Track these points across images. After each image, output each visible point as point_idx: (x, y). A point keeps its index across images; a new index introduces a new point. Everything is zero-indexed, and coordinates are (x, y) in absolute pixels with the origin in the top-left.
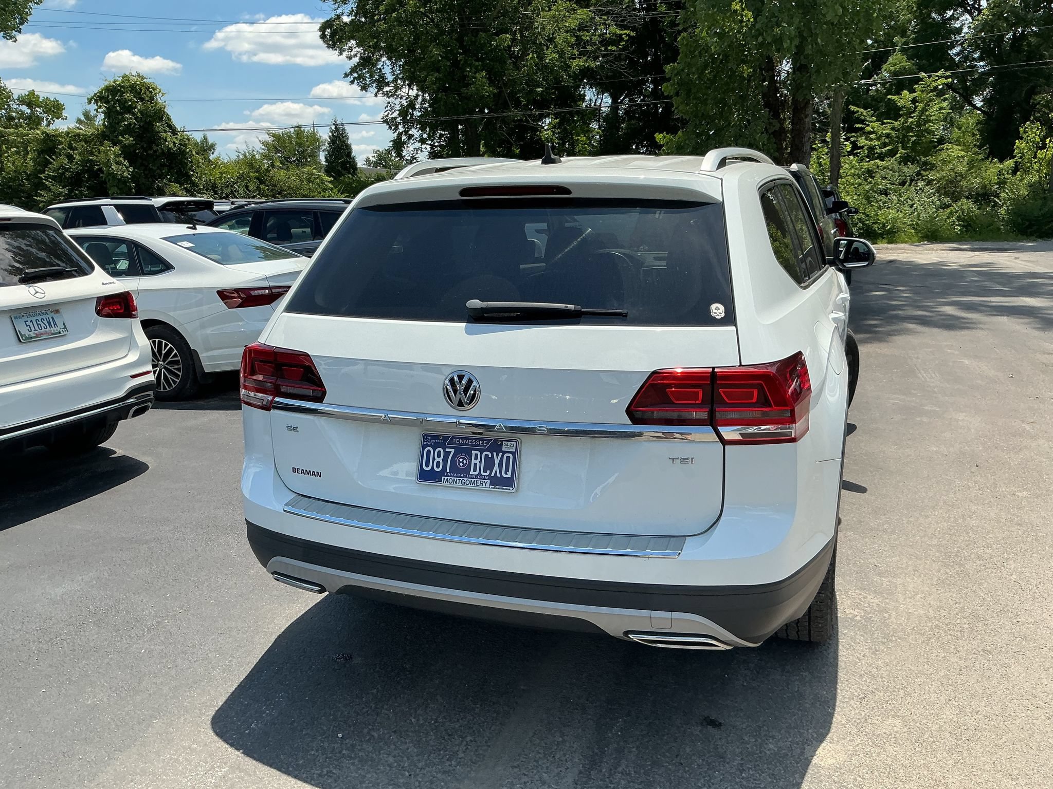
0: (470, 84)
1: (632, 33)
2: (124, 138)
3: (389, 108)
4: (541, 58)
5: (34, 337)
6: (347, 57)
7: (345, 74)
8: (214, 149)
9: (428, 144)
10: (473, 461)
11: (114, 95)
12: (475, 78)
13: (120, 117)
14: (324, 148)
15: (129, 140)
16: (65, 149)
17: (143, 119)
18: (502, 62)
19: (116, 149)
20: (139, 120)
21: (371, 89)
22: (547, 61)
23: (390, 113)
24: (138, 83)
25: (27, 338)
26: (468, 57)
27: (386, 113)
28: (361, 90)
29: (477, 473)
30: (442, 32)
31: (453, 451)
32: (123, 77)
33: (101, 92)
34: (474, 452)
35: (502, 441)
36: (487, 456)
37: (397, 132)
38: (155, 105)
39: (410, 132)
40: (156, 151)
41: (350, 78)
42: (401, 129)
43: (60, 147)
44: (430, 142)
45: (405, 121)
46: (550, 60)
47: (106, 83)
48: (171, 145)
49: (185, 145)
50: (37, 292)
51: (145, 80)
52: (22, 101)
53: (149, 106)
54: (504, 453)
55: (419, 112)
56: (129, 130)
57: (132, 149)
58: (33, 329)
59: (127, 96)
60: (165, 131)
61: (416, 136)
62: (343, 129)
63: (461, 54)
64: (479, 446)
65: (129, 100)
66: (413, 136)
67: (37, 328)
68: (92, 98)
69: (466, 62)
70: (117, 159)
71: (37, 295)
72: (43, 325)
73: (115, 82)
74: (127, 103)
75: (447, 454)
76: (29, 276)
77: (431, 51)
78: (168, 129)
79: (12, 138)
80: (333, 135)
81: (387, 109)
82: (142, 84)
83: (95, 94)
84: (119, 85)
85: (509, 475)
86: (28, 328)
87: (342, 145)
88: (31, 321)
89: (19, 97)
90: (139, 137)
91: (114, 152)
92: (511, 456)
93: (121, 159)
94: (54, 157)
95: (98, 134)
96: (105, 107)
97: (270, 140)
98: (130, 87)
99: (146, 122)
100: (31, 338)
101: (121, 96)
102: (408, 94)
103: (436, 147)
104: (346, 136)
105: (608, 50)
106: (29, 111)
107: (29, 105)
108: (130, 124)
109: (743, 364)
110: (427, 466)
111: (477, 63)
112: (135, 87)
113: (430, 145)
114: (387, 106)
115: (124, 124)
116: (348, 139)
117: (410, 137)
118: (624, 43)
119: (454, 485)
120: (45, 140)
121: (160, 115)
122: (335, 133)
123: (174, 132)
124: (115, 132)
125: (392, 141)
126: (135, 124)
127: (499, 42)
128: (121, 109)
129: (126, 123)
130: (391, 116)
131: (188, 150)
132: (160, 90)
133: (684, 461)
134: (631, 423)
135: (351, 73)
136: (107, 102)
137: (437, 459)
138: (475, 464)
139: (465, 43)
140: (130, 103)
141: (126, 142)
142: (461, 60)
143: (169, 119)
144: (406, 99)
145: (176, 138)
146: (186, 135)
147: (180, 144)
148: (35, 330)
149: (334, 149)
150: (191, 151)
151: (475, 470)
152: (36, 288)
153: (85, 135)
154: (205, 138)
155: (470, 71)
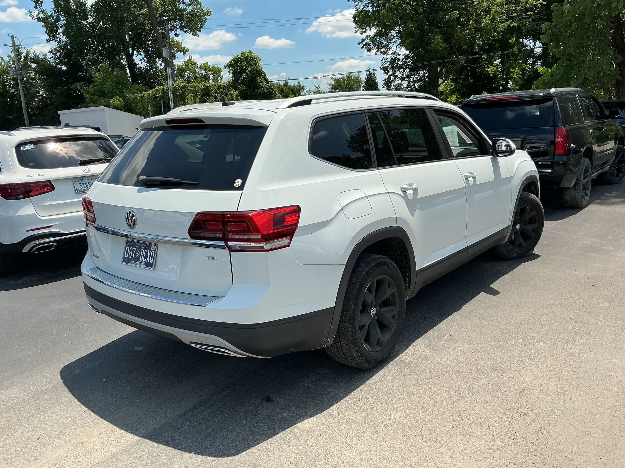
0: (431, 43)
1: (544, 2)
2: (241, 86)
3: (384, 61)
4: (479, 22)
5: (84, 191)
6: (360, 33)
7: (359, 43)
8: (303, 89)
9: (406, 81)
10: (141, 254)
11: (237, 64)
12: (434, 39)
13: (240, 75)
14: (362, 85)
15: (243, 87)
16: (213, 94)
17: (251, 76)
18: (452, 27)
19: (237, 93)
20: (249, 76)
21: (373, 51)
22: (483, 25)
23: (384, 64)
24: (249, 56)
25: (79, 191)
26: (431, 27)
27: (382, 64)
28: (368, 51)
29: (142, 260)
30: (417, 13)
31: (135, 249)
32: (242, 53)
33: (231, 62)
34: (142, 250)
35: (151, 245)
36: (146, 252)
37: (388, 75)
38: (257, 68)
39: (396, 74)
40: (257, 93)
41: (362, 45)
42: (391, 72)
43: (211, 92)
44: (407, 79)
45: (393, 68)
46: (485, 24)
47: (234, 57)
48: (265, 89)
49: (272, 89)
50: (85, 170)
51: (253, 54)
52: (202, 68)
53: (254, 68)
54: (152, 251)
55: (402, 62)
56: (243, 82)
57: (245, 92)
58: (83, 187)
59: (243, 63)
60: (263, 82)
61: (399, 76)
62: (374, 74)
63: (427, 25)
64: (144, 247)
65: (244, 66)
66: (397, 76)
67: (85, 187)
68: (227, 65)
69: (430, 29)
70: (237, 98)
71: (85, 171)
72: (89, 185)
73: (237, 56)
74: (243, 67)
75: (134, 250)
76: (83, 162)
77: (408, 25)
78: (264, 81)
79: (190, 88)
80: (368, 78)
81: (382, 61)
82: (251, 57)
83: (228, 63)
84: (240, 58)
85: (152, 262)
86: (81, 186)
87: (373, 83)
88: (83, 183)
89: (200, 66)
90: (248, 86)
91: (236, 94)
92: (153, 252)
93: (239, 98)
94: (208, 98)
95: (229, 85)
96: (233, 70)
97: (333, 82)
98: (245, 58)
99: (252, 78)
100: (82, 191)
101: (240, 63)
102: (396, 52)
103: (411, 82)
104: (375, 77)
105: (528, 15)
106: (205, 74)
107: (205, 70)
108: (244, 79)
109: (238, 210)
110: (126, 255)
111: (436, 30)
112: (248, 58)
113: (408, 81)
114: (382, 60)
115: (242, 79)
116: (376, 79)
117: (396, 77)
118: (538, 9)
119: (134, 265)
120: (204, 89)
121: (260, 73)
122: (369, 76)
123: (267, 81)
124: (237, 83)
125: (384, 80)
126: (247, 79)
127: (450, 16)
128: (240, 71)
129: (242, 78)
130: (385, 66)
131: (273, 92)
132: (260, 59)
133: (213, 258)
134: (190, 238)
135: (362, 42)
136: (234, 67)
137: (130, 253)
138: (142, 255)
139: (430, 19)
140: (245, 67)
141: (242, 89)
142: (427, 29)
143: (265, 75)
144: (393, 55)
145: (268, 85)
146: (273, 83)
147: (270, 89)
148: (84, 188)
149: (368, 85)
150: (275, 92)
151: (141, 259)
152: (86, 168)
153: (223, 85)
154: (299, 83)
155: (431, 35)
